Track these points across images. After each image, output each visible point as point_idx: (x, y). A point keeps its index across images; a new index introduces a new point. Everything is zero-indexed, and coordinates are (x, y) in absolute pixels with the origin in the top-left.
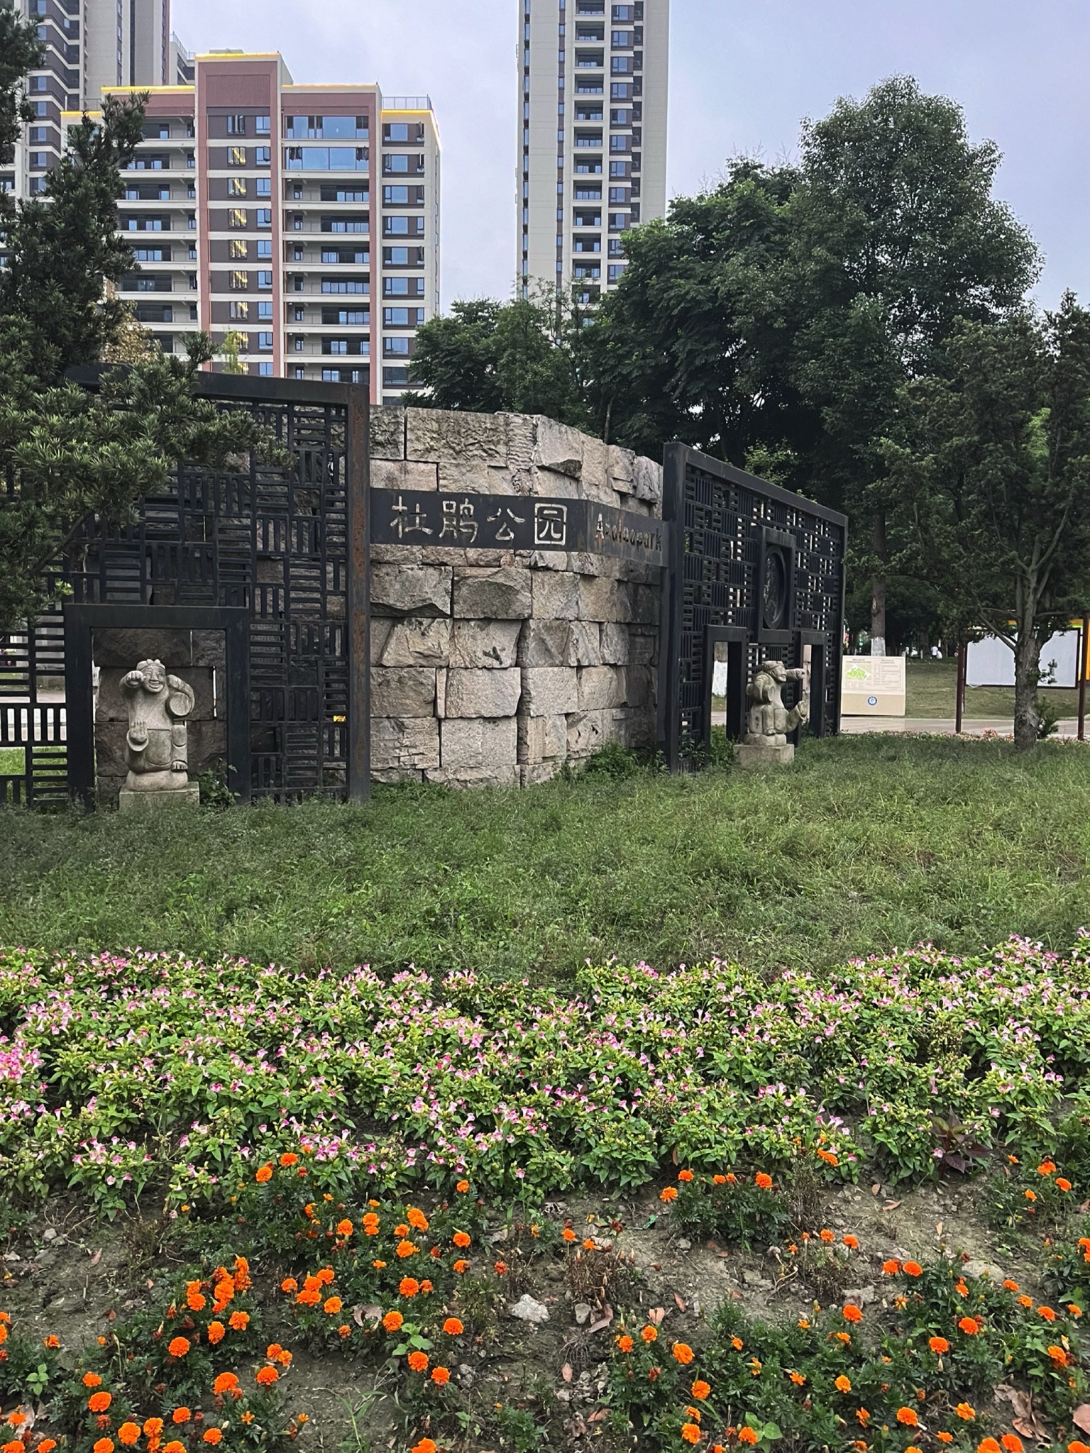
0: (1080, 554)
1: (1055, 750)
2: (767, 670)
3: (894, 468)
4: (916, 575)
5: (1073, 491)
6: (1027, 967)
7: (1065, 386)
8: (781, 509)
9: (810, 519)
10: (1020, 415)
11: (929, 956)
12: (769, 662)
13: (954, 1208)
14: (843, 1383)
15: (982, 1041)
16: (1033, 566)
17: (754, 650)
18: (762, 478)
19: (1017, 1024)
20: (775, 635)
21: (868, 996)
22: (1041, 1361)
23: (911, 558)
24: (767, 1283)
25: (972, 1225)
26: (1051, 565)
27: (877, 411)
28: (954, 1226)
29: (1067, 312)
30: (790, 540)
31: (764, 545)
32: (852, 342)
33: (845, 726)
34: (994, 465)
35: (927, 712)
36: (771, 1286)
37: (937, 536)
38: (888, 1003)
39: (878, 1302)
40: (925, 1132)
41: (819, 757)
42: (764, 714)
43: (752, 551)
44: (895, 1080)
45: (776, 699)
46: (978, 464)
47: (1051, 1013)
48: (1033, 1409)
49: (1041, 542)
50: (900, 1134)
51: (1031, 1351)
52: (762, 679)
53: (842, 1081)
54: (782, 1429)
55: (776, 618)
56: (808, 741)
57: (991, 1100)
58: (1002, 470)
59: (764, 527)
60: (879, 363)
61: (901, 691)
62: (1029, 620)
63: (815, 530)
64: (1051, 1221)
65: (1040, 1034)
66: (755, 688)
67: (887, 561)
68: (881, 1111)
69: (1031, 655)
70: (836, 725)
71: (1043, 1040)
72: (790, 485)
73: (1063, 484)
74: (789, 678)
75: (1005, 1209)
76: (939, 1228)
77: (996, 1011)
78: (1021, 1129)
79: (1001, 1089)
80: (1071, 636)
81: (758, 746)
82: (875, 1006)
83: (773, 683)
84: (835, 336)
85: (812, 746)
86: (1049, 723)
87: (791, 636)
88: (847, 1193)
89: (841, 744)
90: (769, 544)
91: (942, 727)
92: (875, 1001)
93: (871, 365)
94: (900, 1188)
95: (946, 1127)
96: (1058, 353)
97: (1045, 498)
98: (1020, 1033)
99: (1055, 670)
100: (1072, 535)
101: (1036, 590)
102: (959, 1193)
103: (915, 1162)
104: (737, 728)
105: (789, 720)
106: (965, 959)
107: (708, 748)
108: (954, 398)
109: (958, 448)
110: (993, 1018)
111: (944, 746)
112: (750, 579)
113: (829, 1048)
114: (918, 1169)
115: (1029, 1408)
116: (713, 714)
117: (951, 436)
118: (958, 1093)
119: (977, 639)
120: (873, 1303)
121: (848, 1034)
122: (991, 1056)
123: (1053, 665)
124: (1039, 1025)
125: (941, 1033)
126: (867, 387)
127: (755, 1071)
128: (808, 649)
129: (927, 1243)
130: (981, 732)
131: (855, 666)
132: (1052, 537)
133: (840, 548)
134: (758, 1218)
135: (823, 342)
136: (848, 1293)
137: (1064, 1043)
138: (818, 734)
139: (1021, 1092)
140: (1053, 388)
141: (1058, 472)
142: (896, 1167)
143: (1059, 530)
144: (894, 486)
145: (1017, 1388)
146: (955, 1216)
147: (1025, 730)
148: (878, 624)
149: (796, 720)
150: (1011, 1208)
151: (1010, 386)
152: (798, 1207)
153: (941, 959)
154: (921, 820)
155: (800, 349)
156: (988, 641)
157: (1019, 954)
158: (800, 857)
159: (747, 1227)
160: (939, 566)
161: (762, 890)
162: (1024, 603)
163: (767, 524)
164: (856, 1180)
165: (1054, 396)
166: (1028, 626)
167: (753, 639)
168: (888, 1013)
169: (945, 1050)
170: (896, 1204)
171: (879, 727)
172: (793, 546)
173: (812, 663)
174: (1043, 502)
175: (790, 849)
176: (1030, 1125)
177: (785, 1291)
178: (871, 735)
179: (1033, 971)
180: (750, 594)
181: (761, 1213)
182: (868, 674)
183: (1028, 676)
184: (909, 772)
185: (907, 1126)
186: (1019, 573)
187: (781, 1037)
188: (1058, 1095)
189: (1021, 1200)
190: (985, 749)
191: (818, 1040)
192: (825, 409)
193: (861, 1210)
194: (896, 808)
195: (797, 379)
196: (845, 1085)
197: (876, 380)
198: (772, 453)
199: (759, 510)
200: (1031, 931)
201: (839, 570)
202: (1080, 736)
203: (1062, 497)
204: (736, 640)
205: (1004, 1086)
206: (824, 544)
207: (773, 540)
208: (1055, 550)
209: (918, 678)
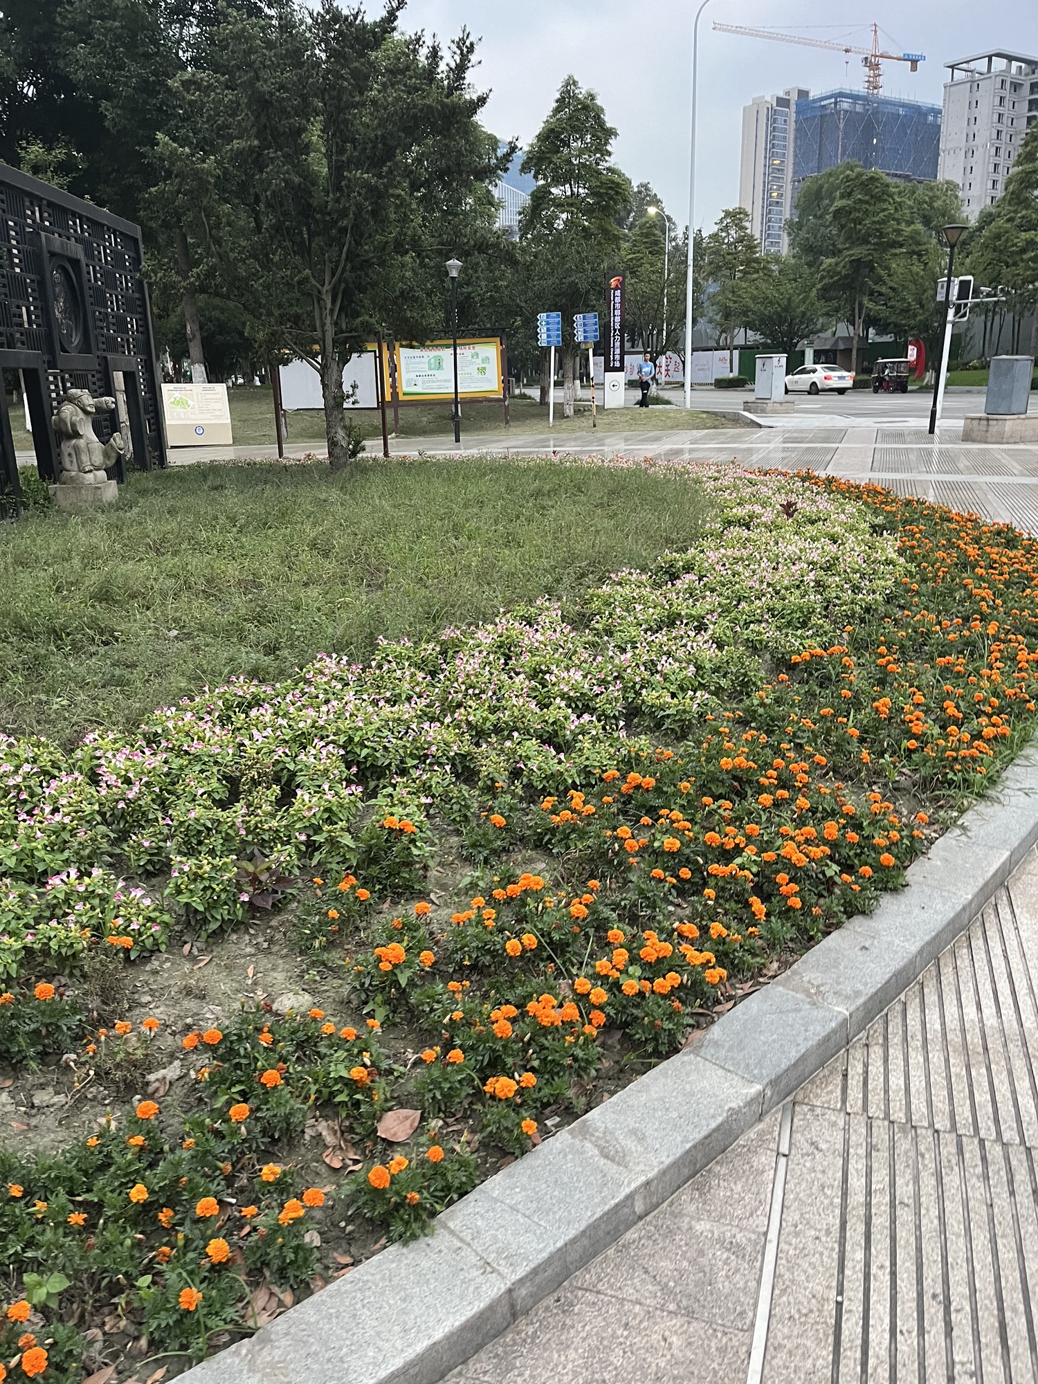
0: (367, 275)
1: (364, 469)
2: (71, 400)
3: (175, 170)
4: (217, 295)
5: (353, 208)
6: (334, 683)
7: (334, 93)
8: (60, 213)
9: (97, 227)
10: (296, 121)
11: (244, 688)
12: (73, 391)
13: (265, 945)
14: (138, 1193)
15: (291, 767)
16: (327, 287)
17: (55, 378)
18: (41, 179)
19: (322, 743)
20: (75, 359)
21: (178, 743)
22: (346, 1085)
23: (210, 274)
24: (61, 1098)
25: (282, 957)
26: (343, 285)
27: (160, 109)
28: (265, 963)
29: (328, 12)
30: (77, 251)
31: (46, 255)
32: (122, 27)
33: (174, 458)
34: (276, 175)
35: (253, 439)
36: (64, 1100)
37: (232, 250)
38: (196, 748)
39: (186, 1075)
40: (230, 880)
41: (143, 493)
42: (77, 449)
43: (33, 261)
44: (199, 832)
45: (87, 431)
46: (261, 172)
47: (352, 725)
48: (342, 1133)
49: (331, 262)
50: (205, 889)
51: (335, 1079)
52: (68, 410)
53: (146, 844)
54: (68, 1276)
55: (76, 340)
56: (132, 477)
57: (298, 826)
58: (285, 180)
59: (43, 234)
60: (156, 54)
61: (227, 420)
62: (329, 342)
63: (105, 240)
64: (357, 929)
65: (344, 748)
66: (62, 421)
67: (186, 278)
68: (181, 872)
69: (335, 377)
70: (162, 459)
71: (347, 753)
72: (76, 189)
73: (343, 200)
74: (99, 409)
75: (312, 933)
76: (250, 972)
77: (303, 733)
78: (326, 848)
79: (306, 814)
80: (368, 358)
81: (77, 486)
82: (187, 753)
83: (81, 415)
84: (102, 18)
85: (138, 480)
86: (358, 443)
87: (97, 361)
88: (156, 963)
89: (169, 476)
90: (53, 254)
91: (265, 453)
92: (185, 748)
93: (147, 56)
94: (211, 940)
95: (251, 868)
96: (323, 56)
97: (329, 214)
98: (324, 752)
99: (357, 391)
100: (358, 256)
101: (332, 311)
102: (270, 927)
103: (223, 912)
104: (50, 467)
105: (106, 455)
106: (278, 685)
107: (18, 491)
108: (230, 96)
109: (240, 153)
110: (302, 741)
111: (268, 472)
112: (36, 295)
113: (134, 810)
114: (226, 918)
115: (339, 1134)
116: (16, 454)
117: (230, 139)
118: (266, 827)
119: (286, 362)
120: (181, 1078)
121: (157, 789)
122: (299, 779)
123: (354, 387)
124: (342, 739)
125: (250, 767)
126: (146, 81)
127: (48, 857)
128: (119, 377)
129: (238, 991)
130: (302, 456)
131: (177, 394)
132: (340, 256)
133: (136, 261)
134: (44, 1032)
135: (90, 23)
136: (151, 1077)
137: (365, 752)
138: (144, 467)
139: (326, 810)
140: (323, 93)
141: (338, 188)
142: (205, 921)
143: (345, 249)
144: (179, 192)
145: (326, 1118)
146: (267, 952)
147: (337, 451)
148: (195, 349)
149: (114, 455)
150: (317, 931)
151: (282, 87)
152: (94, 1003)
153: (253, 689)
154: (242, 547)
155: (66, 29)
156: (296, 363)
157: (327, 671)
158: (117, 602)
159: (33, 1045)
160: (237, 284)
161: (73, 644)
162: (323, 325)
163: (45, 229)
164: (163, 948)
165: (325, 104)
166: (329, 348)
167: (52, 365)
168: (197, 758)
169: (255, 783)
170: (208, 959)
171: (205, 456)
172: (81, 256)
173: (126, 391)
174: (328, 218)
175: (104, 596)
176: (333, 842)
177: (81, 1100)
178: (198, 465)
179: (339, 686)
180: (39, 312)
181: (47, 1026)
182: (190, 402)
183: (335, 398)
184: (232, 500)
185: (211, 879)
186: (315, 293)
187: (76, 812)
188: (360, 804)
189: (326, 921)
190: (303, 472)
191: (121, 805)
192: (104, 103)
193: (171, 977)
194: (218, 539)
195: (67, 66)
196: (152, 848)
197: (155, 73)
198: (49, 150)
199: (33, 213)
200: (337, 648)
201: (139, 285)
202: (386, 454)
203: (344, 213)
204: (32, 366)
205: (310, 808)
206: (118, 257)
207: (57, 247)
208: (344, 270)
209: (242, 406)
